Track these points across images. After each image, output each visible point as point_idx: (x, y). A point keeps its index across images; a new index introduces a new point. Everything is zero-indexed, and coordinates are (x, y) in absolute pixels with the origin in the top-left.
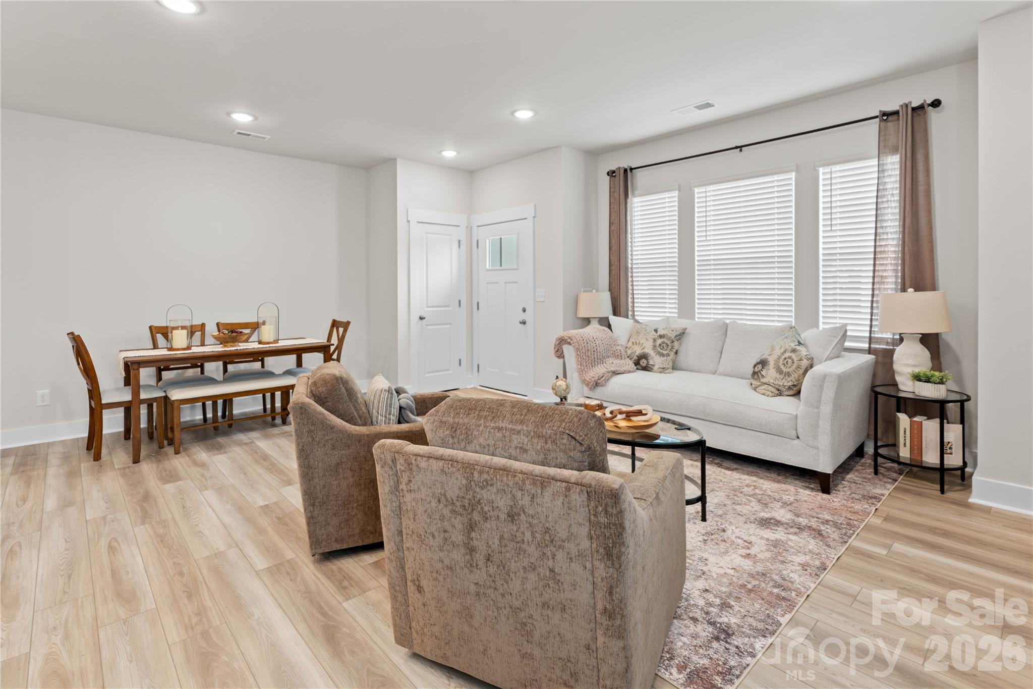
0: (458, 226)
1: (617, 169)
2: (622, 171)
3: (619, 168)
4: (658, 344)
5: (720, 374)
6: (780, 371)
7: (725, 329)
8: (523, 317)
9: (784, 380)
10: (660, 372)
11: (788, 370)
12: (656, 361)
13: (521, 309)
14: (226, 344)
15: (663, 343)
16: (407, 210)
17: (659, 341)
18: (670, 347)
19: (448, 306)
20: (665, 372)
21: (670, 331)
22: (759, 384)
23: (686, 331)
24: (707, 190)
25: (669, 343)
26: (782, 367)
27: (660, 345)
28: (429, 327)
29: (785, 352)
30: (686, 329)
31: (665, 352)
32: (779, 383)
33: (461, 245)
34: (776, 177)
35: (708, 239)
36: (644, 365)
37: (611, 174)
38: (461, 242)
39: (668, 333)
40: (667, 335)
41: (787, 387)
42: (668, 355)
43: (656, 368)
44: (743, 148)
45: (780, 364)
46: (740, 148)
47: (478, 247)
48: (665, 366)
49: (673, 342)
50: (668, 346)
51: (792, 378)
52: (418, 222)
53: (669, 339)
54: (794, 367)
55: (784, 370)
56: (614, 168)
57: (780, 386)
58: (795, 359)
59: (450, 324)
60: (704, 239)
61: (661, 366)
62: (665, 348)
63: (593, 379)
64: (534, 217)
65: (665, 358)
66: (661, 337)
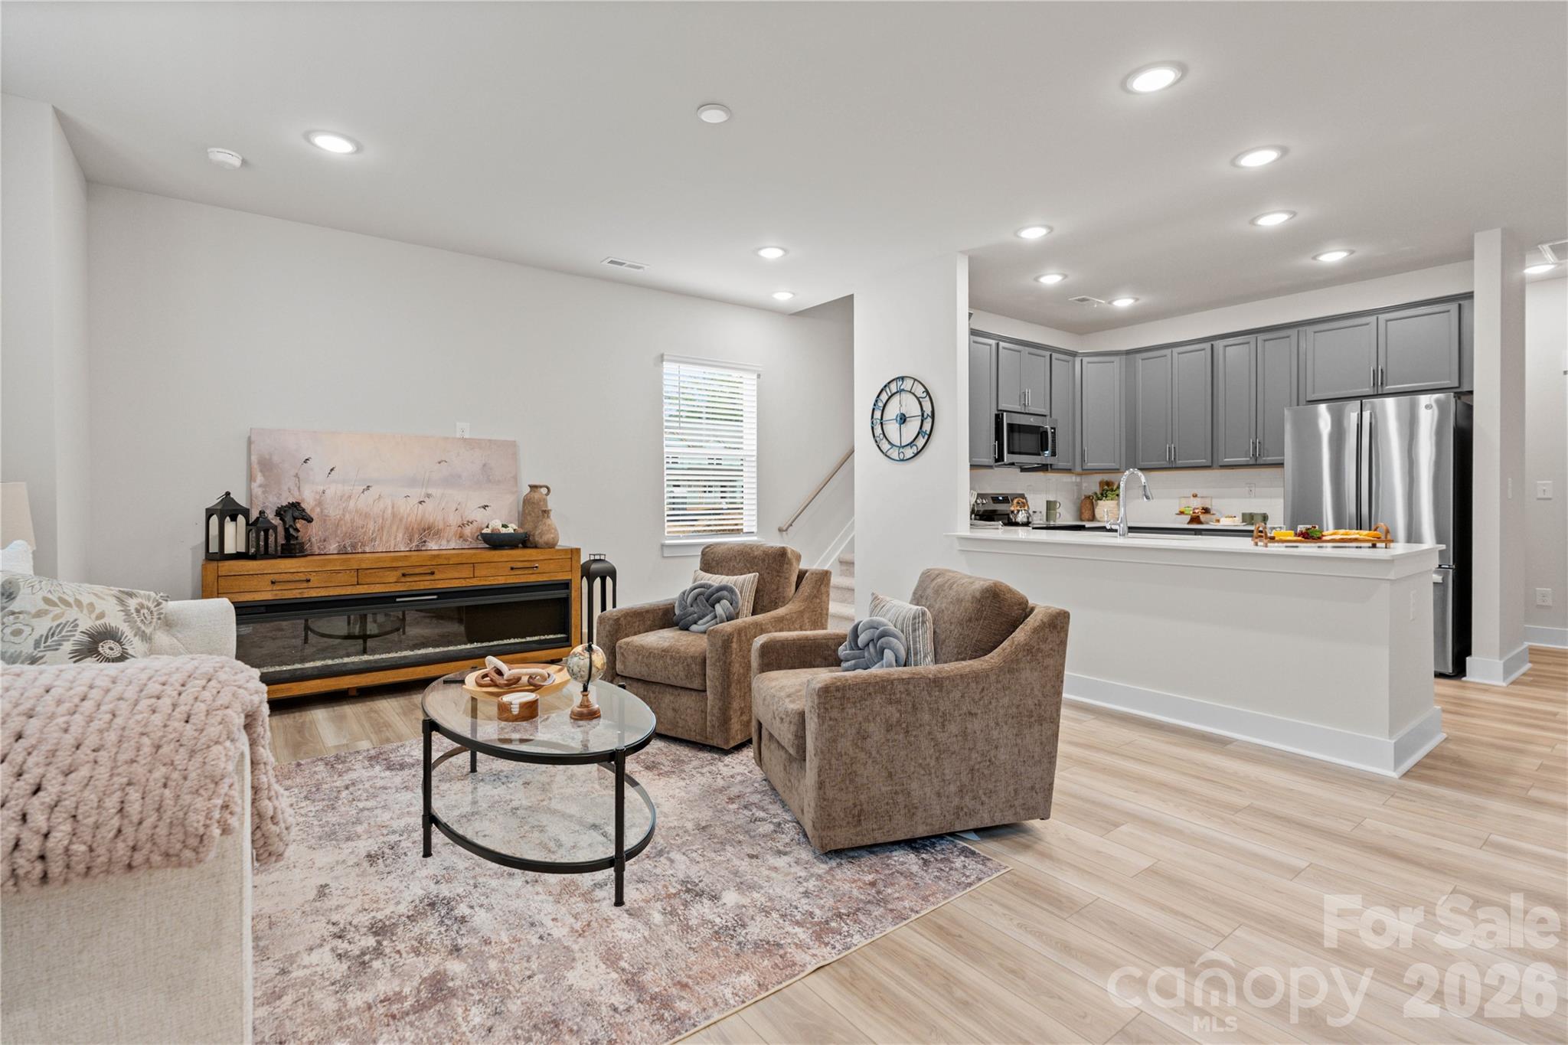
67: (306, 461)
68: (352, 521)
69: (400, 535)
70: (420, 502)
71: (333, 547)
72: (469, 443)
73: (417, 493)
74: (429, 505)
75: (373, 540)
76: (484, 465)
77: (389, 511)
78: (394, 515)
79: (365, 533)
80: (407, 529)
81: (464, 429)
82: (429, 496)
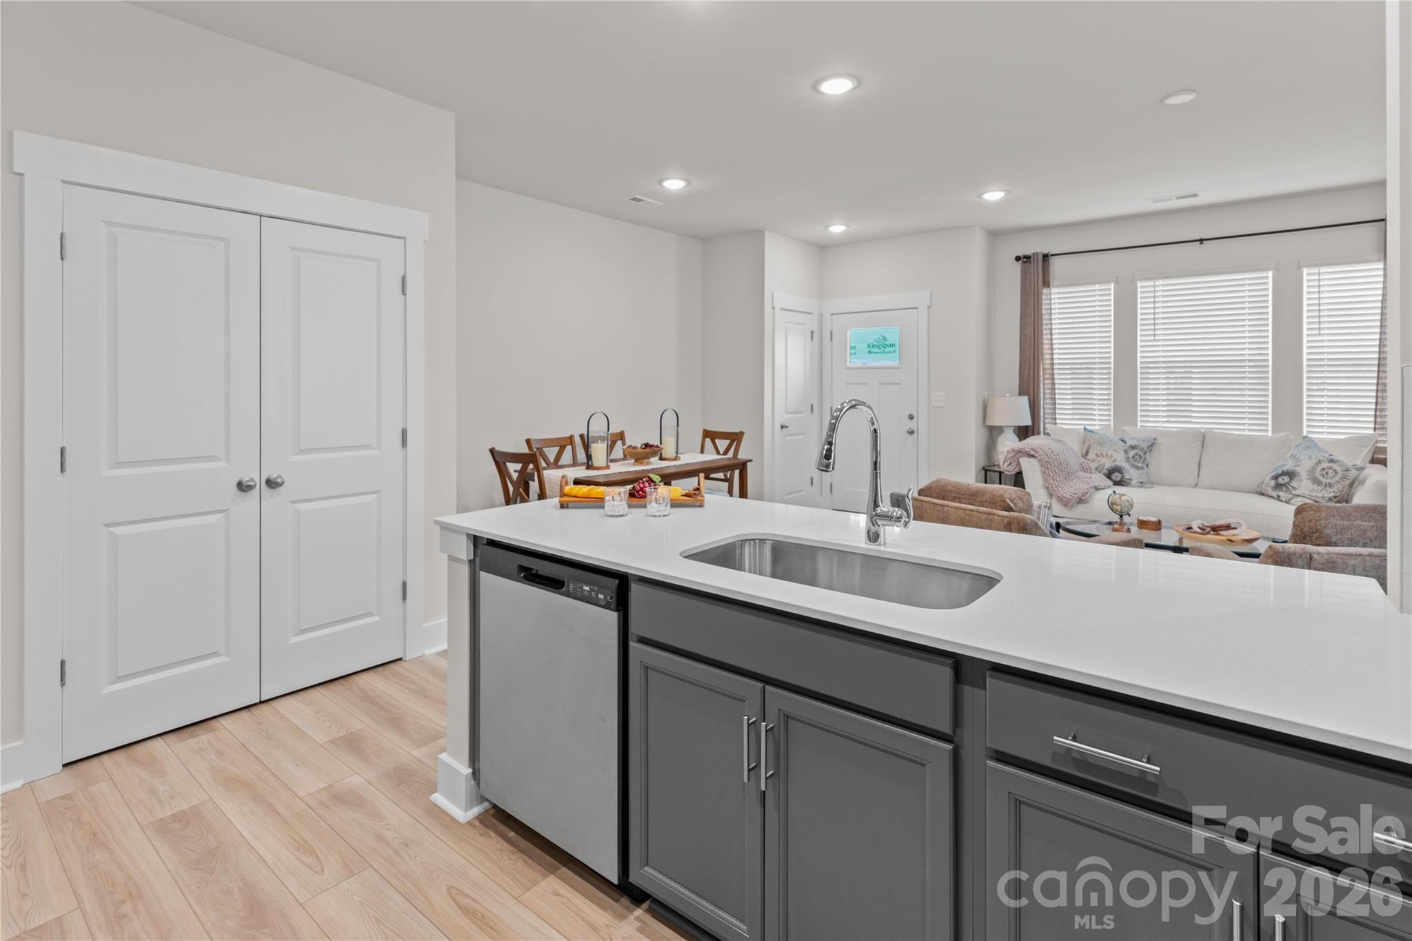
0: (811, 314)
1: (1034, 254)
2: (1041, 257)
3: (1037, 253)
4: (1131, 456)
5: (1204, 488)
6: (1317, 482)
7: (1202, 438)
8: (911, 425)
9: (1324, 492)
10: (1140, 487)
12: (1131, 473)
13: (907, 415)
14: (642, 461)
15: (1137, 454)
16: (773, 294)
17: (1132, 453)
18: (1143, 459)
19: (802, 412)
20: (1145, 486)
21: (1140, 441)
22: (1290, 496)
23: (1157, 442)
24: (1156, 284)
25: (1142, 454)
26: (1321, 478)
27: (1133, 457)
28: (788, 438)
29: (1320, 462)
30: (1155, 439)
31: (1140, 465)
32: (1317, 495)
33: (814, 338)
34: (1247, 275)
35: (1156, 338)
36: (1118, 479)
37: (1024, 259)
38: (814, 333)
39: (1140, 444)
40: (1139, 446)
41: (1327, 499)
42: (1143, 468)
43: (1134, 482)
44: (1204, 242)
45: (1317, 475)
46: (1201, 241)
47: (831, 340)
48: (1142, 481)
49: (1146, 454)
50: (1141, 457)
51: (1333, 489)
52: (782, 309)
53: (1142, 450)
54: (1337, 478)
55: (1324, 481)
56: (1029, 253)
57: (1318, 497)
58: (1338, 469)
59: (804, 434)
60: (1153, 338)
61: (1140, 480)
62: (1138, 459)
63: (1076, 496)
64: (929, 307)
65: (1141, 471)
66: (1133, 447)
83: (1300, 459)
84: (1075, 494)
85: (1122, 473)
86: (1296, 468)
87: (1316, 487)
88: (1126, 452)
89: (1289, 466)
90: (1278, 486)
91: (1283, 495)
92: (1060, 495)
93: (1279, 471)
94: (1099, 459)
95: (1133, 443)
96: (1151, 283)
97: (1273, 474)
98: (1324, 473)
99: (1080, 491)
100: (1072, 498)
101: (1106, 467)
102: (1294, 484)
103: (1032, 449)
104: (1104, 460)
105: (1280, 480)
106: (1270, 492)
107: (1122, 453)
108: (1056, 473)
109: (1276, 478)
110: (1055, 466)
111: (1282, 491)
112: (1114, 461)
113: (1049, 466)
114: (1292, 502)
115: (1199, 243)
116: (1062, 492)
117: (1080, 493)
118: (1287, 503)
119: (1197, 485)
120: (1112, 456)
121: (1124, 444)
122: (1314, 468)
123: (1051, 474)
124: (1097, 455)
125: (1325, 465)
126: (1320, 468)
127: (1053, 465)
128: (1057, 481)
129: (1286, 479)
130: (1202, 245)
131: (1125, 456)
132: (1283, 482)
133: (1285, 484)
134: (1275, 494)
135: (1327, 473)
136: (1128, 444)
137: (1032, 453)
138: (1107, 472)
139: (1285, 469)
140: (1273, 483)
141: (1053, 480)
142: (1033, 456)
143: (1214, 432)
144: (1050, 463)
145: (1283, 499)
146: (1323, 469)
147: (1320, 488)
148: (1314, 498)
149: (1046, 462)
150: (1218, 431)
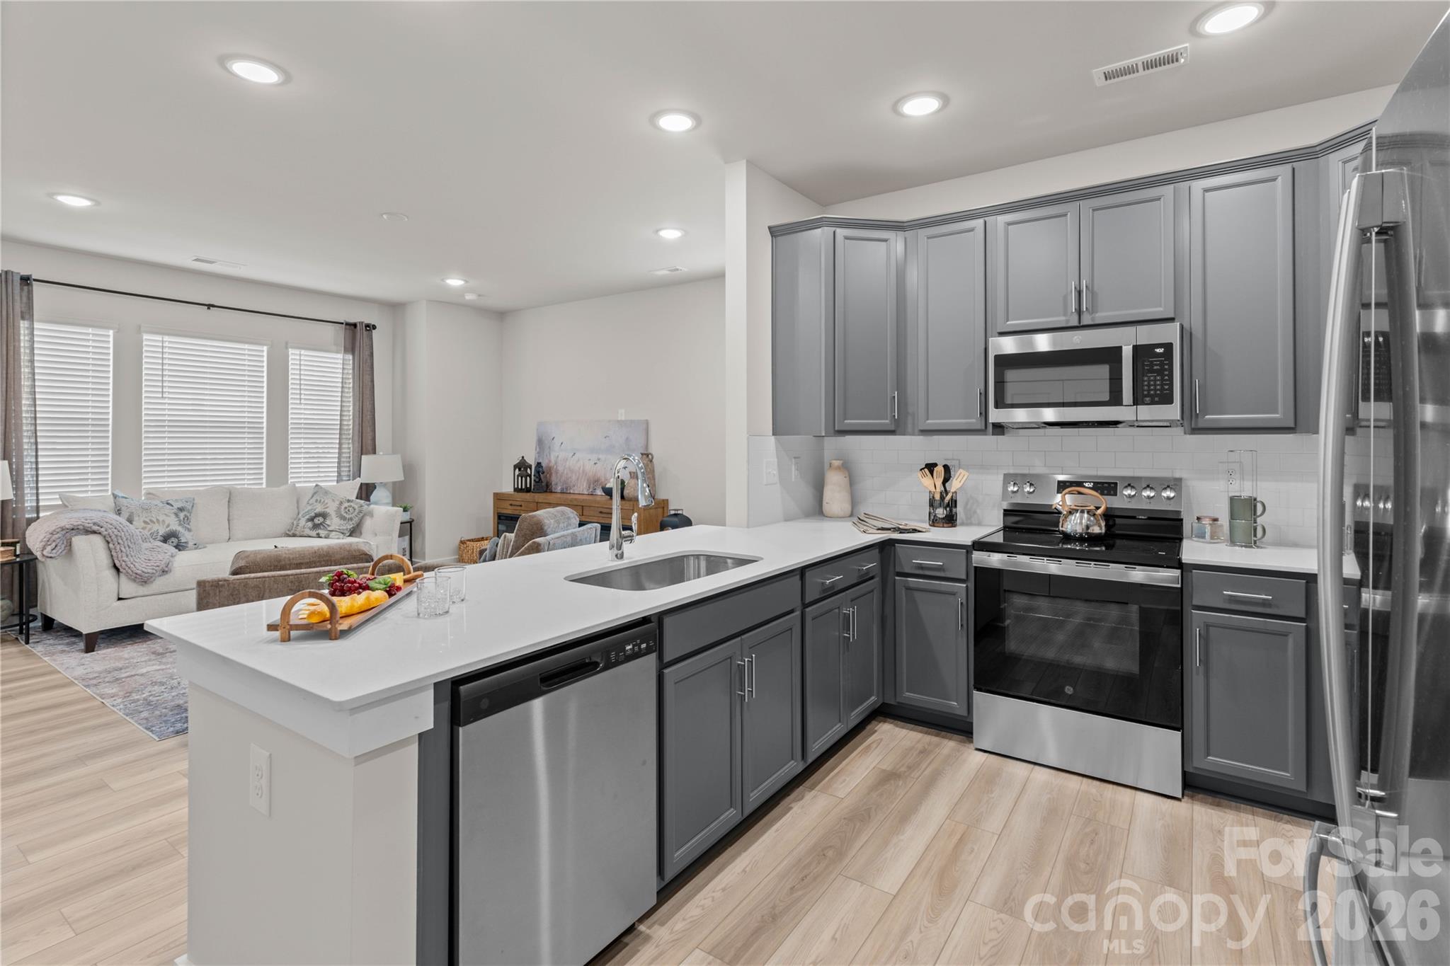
4: (182, 518)
6: (343, 518)
7: (229, 494)
10: (197, 549)
11: (350, 516)
12: (186, 536)
17: (181, 515)
18: (190, 521)
20: (201, 547)
21: (185, 502)
24: (163, 340)
25: (189, 516)
26: (345, 514)
27: (184, 519)
34: (246, 346)
35: (163, 396)
39: (184, 505)
40: (184, 507)
45: (343, 513)
46: (209, 306)
48: (197, 542)
50: (188, 519)
51: (353, 522)
53: (188, 511)
54: (356, 513)
55: (347, 516)
57: (343, 530)
58: (356, 507)
61: (195, 542)
67: (553, 439)
68: (567, 474)
69: (585, 484)
70: (595, 464)
71: (559, 489)
72: (621, 423)
73: (594, 457)
74: (599, 464)
75: (574, 486)
76: (627, 439)
77: (581, 469)
78: (583, 471)
79: (571, 482)
80: (588, 480)
81: (622, 416)
82: (599, 459)
83: (326, 502)
84: (158, 566)
85: (178, 538)
86: (326, 510)
87: (342, 522)
88: (176, 515)
89: (319, 509)
90: (316, 526)
91: (322, 533)
92: (139, 572)
93: (313, 514)
94: (149, 526)
95: (180, 505)
96: (159, 338)
97: (307, 517)
98: (347, 510)
99: (163, 563)
100: (154, 571)
101: (160, 534)
102: (328, 522)
103: (94, 524)
104: (155, 527)
105: (316, 521)
106: (307, 532)
107: (173, 516)
108: (129, 547)
109: (312, 519)
110: (127, 539)
111: (321, 528)
112: (168, 526)
113: (120, 541)
114: (331, 536)
115: (206, 307)
116: (140, 568)
117: (163, 565)
118: (326, 538)
119: (229, 539)
120: (163, 521)
121: (171, 508)
122: (339, 508)
123: (123, 549)
124: (145, 522)
125: (346, 504)
126: (343, 507)
127: (125, 539)
128: (132, 556)
129: (321, 519)
130: (209, 311)
131: (177, 519)
132: (319, 522)
133: (321, 524)
134: (314, 533)
135: (349, 511)
136: (176, 507)
137: (96, 528)
138: (162, 539)
139: (317, 511)
140: (310, 524)
141: (127, 556)
142: (94, 532)
143: (236, 489)
144: (121, 537)
145: (323, 536)
146: (346, 508)
147: (345, 522)
148: (342, 531)
149: (116, 536)
150: (239, 487)
